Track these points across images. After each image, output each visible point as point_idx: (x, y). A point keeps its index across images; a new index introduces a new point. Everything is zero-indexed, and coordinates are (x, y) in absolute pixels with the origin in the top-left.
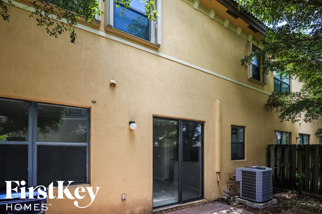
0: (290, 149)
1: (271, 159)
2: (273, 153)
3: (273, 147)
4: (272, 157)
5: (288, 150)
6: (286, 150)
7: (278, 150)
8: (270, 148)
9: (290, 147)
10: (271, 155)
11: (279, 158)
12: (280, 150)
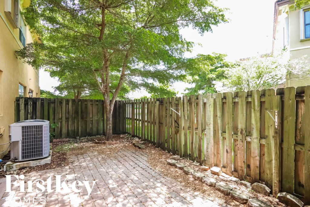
0: (41, 102)
1: (21, 113)
2: (22, 106)
3: (23, 100)
4: (22, 110)
5: (40, 102)
6: (37, 103)
7: (29, 103)
8: (19, 100)
9: (41, 100)
10: (20, 109)
11: (30, 112)
12: (31, 103)
